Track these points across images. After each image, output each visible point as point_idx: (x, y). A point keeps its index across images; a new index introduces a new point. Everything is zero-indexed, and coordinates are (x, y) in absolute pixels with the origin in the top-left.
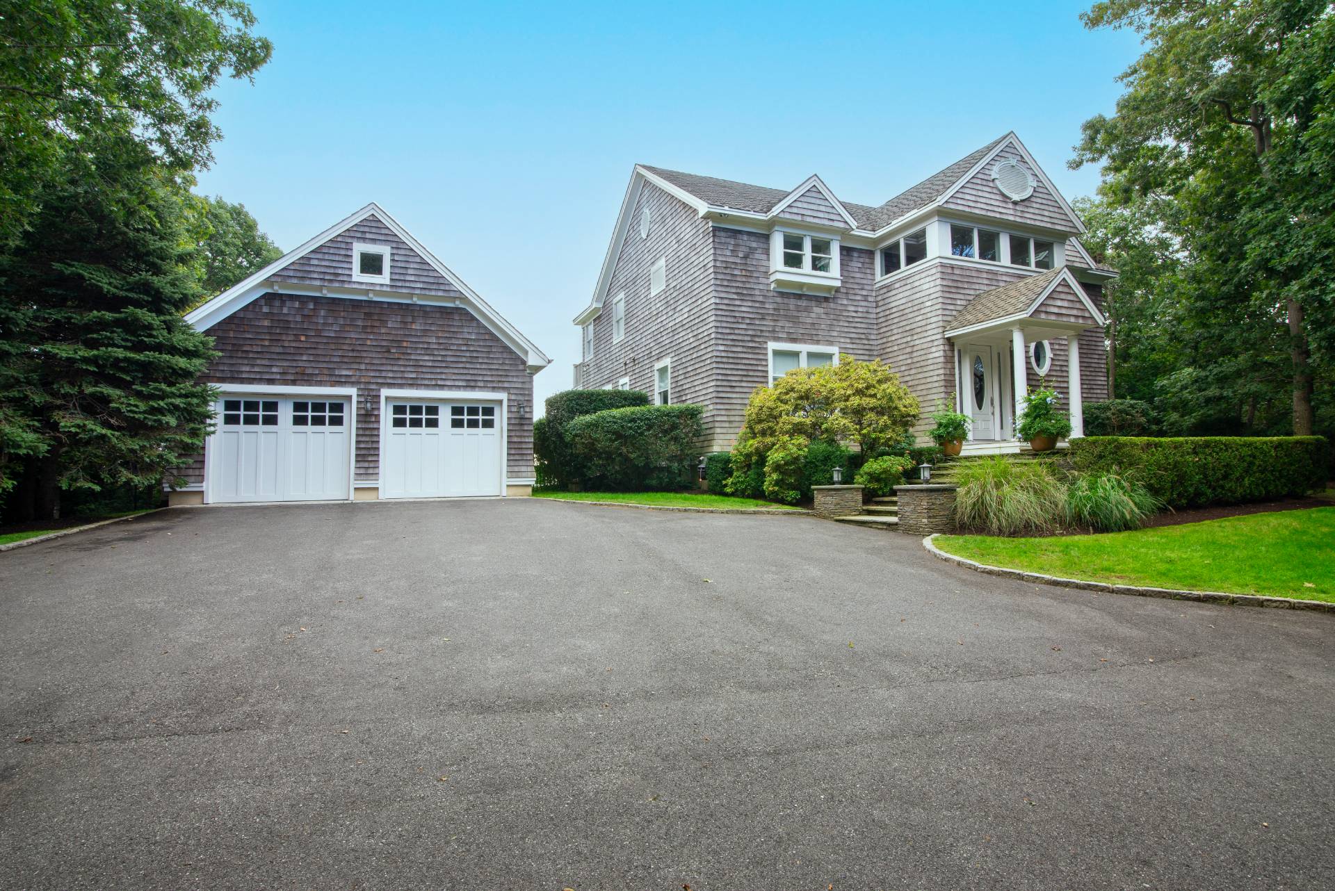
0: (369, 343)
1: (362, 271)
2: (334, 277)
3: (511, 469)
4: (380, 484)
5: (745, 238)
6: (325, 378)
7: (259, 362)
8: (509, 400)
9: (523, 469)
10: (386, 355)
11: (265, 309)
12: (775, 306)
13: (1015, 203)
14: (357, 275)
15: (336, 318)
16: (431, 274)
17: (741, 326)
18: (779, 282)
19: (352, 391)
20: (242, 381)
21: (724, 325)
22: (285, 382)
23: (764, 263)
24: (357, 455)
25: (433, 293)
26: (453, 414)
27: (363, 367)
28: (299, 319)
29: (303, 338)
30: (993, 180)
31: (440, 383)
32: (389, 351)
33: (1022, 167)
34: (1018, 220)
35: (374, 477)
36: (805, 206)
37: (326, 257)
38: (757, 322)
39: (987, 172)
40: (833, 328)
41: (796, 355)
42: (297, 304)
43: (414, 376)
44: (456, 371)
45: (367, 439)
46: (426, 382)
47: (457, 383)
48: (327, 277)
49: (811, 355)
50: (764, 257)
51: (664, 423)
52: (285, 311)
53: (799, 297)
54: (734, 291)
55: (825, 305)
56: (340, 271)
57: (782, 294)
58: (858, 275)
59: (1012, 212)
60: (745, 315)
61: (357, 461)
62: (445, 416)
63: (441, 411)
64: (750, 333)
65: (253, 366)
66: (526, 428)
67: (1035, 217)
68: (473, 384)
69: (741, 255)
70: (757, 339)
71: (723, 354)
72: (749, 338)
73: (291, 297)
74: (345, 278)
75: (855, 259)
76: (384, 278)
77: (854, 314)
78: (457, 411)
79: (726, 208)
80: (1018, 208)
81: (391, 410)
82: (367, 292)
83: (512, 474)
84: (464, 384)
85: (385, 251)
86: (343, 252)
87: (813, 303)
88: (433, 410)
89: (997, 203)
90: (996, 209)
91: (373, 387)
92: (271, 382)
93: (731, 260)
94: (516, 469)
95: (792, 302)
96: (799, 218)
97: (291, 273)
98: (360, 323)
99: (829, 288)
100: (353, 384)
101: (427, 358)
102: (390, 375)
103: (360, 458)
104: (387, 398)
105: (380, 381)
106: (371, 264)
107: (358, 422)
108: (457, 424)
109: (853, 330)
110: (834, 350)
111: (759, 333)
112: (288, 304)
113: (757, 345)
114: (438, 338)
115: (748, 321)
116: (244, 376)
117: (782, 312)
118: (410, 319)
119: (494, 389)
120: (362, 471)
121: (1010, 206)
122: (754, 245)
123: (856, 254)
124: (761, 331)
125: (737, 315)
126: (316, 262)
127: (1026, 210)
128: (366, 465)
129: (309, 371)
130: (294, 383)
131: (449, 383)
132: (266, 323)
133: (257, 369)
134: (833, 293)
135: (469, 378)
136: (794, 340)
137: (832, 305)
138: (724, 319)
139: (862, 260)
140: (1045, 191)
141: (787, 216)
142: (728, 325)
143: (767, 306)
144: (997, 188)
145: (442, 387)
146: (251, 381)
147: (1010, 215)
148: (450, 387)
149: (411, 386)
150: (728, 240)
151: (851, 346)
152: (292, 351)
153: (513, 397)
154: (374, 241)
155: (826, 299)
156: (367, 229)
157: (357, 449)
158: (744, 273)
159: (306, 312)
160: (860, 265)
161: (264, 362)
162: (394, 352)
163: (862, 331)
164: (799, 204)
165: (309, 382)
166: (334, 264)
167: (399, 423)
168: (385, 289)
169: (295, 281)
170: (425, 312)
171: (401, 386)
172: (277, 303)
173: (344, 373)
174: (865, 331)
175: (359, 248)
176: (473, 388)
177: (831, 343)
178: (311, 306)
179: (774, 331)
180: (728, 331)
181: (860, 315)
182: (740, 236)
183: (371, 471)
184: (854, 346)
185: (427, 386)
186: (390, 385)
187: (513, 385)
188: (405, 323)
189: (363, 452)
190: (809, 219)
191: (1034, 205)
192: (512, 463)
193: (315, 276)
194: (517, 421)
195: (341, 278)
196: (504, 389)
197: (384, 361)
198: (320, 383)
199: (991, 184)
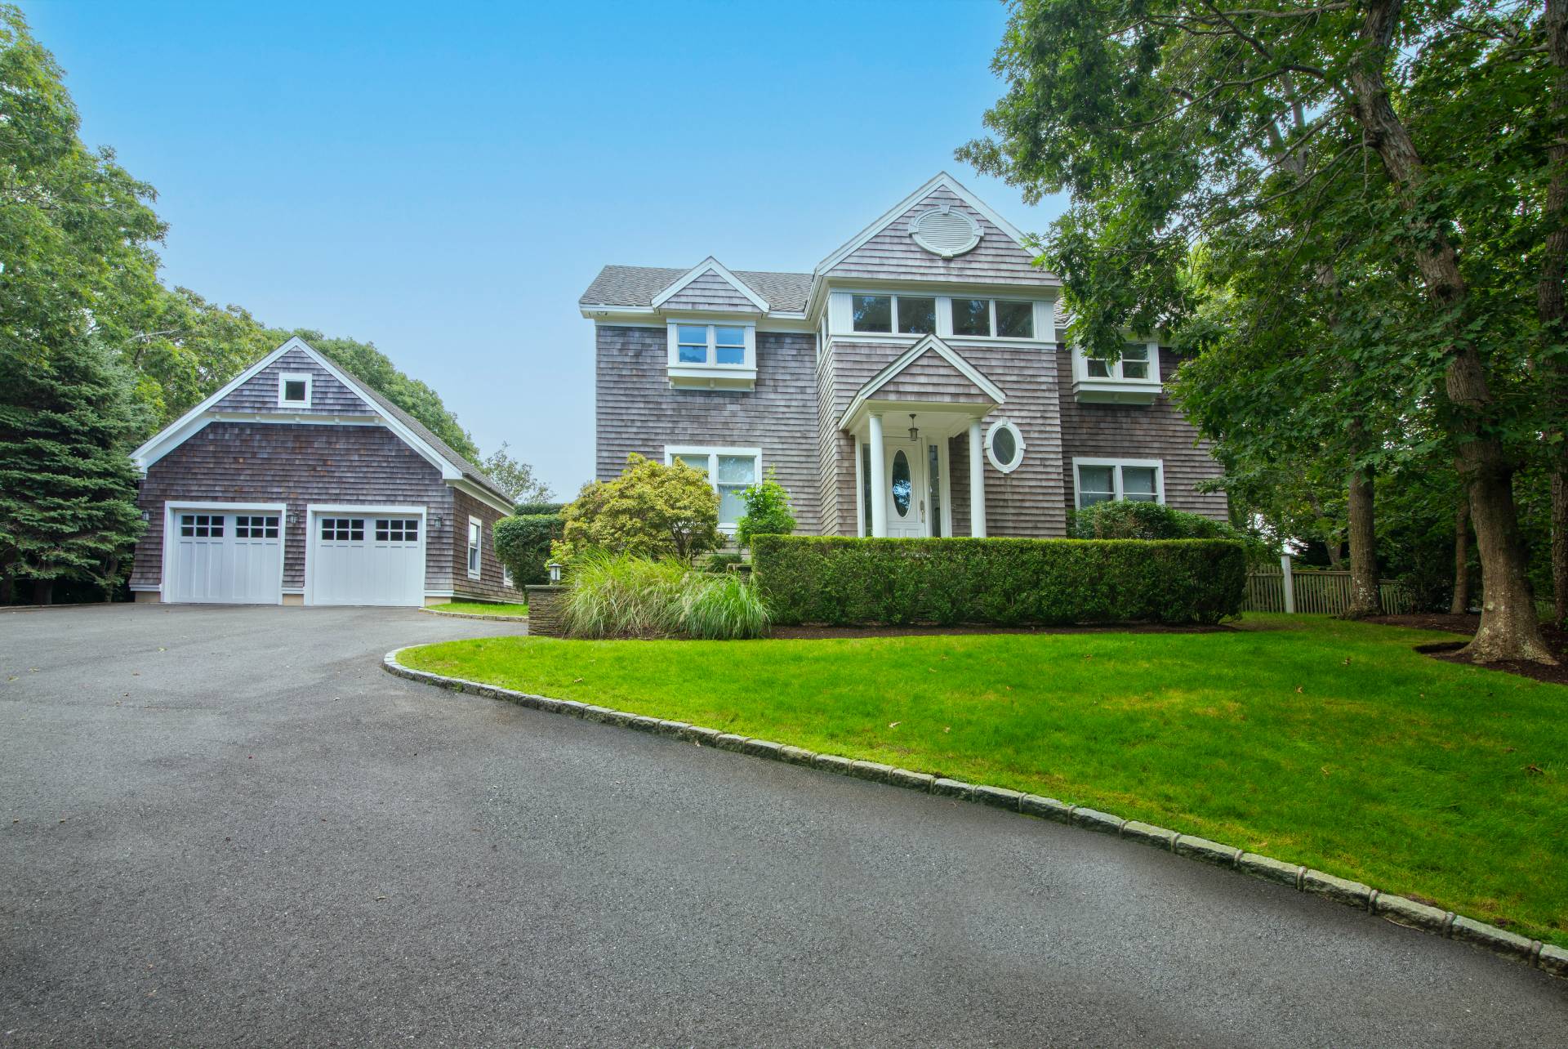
0: (297, 462)
1: (287, 398)
2: (263, 406)
3: (429, 581)
4: (306, 590)
5: (637, 334)
6: (260, 495)
7: (205, 482)
8: (428, 514)
9: (441, 581)
10: (312, 473)
11: (211, 437)
12: (675, 406)
13: (948, 260)
14: (283, 402)
15: (269, 441)
16: (349, 396)
17: (630, 430)
18: (676, 380)
19: (282, 507)
20: (192, 498)
21: (610, 429)
22: (226, 499)
23: (661, 360)
24: (286, 564)
25: (350, 414)
26: (378, 527)
27: (291, 484)
28: (238, 443)
29: (241, 460)
30: (910, 236)
31: (361, 498)
32: (315, 470)
33: (960, 213)
34: (953, 279)
35: (301, 584)
36: (698, 292)
37: (256, 387)
38: (651, 424)
39: (900, 227)
40: (754, 427)
41: (704, 458)
42: (236, 431)
43: (337, 491)
44: (377, 486)
45: (294, 550)
46: (348, 497)
47: (377, 498)
48: (257, 405)
49: (723, 459)
50: (661, 353)
51: (530, 533)
52: (227, 437)
53: (708, 394)
54: (622, 392)
55: (744, 401)
56: (267, 399)
57: (684, 393)
58: (794, 364)
59: (942, 271)
60: (636, 418)
61: (285, 570)
62: (370, 529)
63: (366, 524)
64: (642, 436)
65: (200, 485)
66: (445, 541)
67: (983, 272)
68: (392, 498)
69: (631, 353)
70: (651, 443)
71: (607, 461)
72: (640, 443)
73: (232, 425)
74: (272, 406)
75: (786, 346)
76: (306, 403)
77: (785, 410)
78: (382, 524)
79: (602, 305)
80: (952, 265)
81: (320, 524)
82: (293, 416)
83: (429, 585)
84: (384, 498)
85: (306, 378)
86: (270, 382)
87: (727, 400)
88: (358, 524)
89: (918, 263)
90: (914, 270)
91: (301, 502)
92: (215, 499)
93: (619, 359)
94: (434, 581)
95: (700, 400)
96: (689, 307)
97: (227, 404)
98: (290, 445)
99: (747, 382)
100: (282, 500)
101: (349, 475)
102: (316, 491)
103: (288, 567)
104: (316, 513)
105: (306, 497)
106: (295, 391)
107: (287, 534)
108: (382, 536)
109: (784, 428)
110: (756, 452)
111: (653, 437)
112: (229, 431)
113: (651, 449)
114: (360, 455)
115: (639, 424)
116: (194, 494)
117: (684, 412)
118: (334, 440)
119: (413, 503)
120: (289, 579)
121: (940, 264)
122: (648, 341)
123: (788, 340)
124: (656, 434)
125: (625, 417)
126: (247, 393)
127: (967, 266)
128: (293, 573)
129: (246, 489)
130: (233, 500)
131: (370, 498)
132: (211, 448)
133: (203, 488)
134: (753, 386)
135: (389, 492)
136: (700, 443)
137: (753, 401)
138: (609, 423)
139: (797, 346)
140: (1005, 239)
141: (673, 306)
142: (614, 430)
143: (664, 406)
144: (916, 244)
145: (363, 502)
146: (197, 498)
147: (939, 274)
148: (371, 502)
149: (335, 501)
150: (616, 339)
151: (780, 446)
152: (232, 472)
153: (432, 511)
154: (297, 370)
155: (745, 395)
156: (291, 360)
157: (286, 558)
158: (634, 372)
159: (244, 437)
160: (794, 352)
161: (209, 482)
162: (321, 469)
163: (797, 428)
164: (690, 292)
165: (245, 500)
166: (263, 393)
167: (327, 536)
168: (306, 413)
169: (230, 410)
170: (349, 432)
171: (325, 501)
172: (220, 431)
173: (275, 490)
174: (802, 428)
175: (284, 378)
176: (393, 502)
177: (752, 444)
178: (248, 432)
179: (673, 433)
180: (613, 436)
181: (792, 409)
182: (631, 333)
183: (296, 579)
184: (785, 446)
185: (349, 501)
186: (316, 501)
187: (432, 499)
188: (330, 443)
189: (291, 562)
190: (701, 307)
191: (983, 258)
192: (430, 575)
193: (247, 405)
194: (436, 535)
195: (268, 406)
196: (423, 503)
197: (311, 479)
198: (254, 500)
199: (908, 241)
